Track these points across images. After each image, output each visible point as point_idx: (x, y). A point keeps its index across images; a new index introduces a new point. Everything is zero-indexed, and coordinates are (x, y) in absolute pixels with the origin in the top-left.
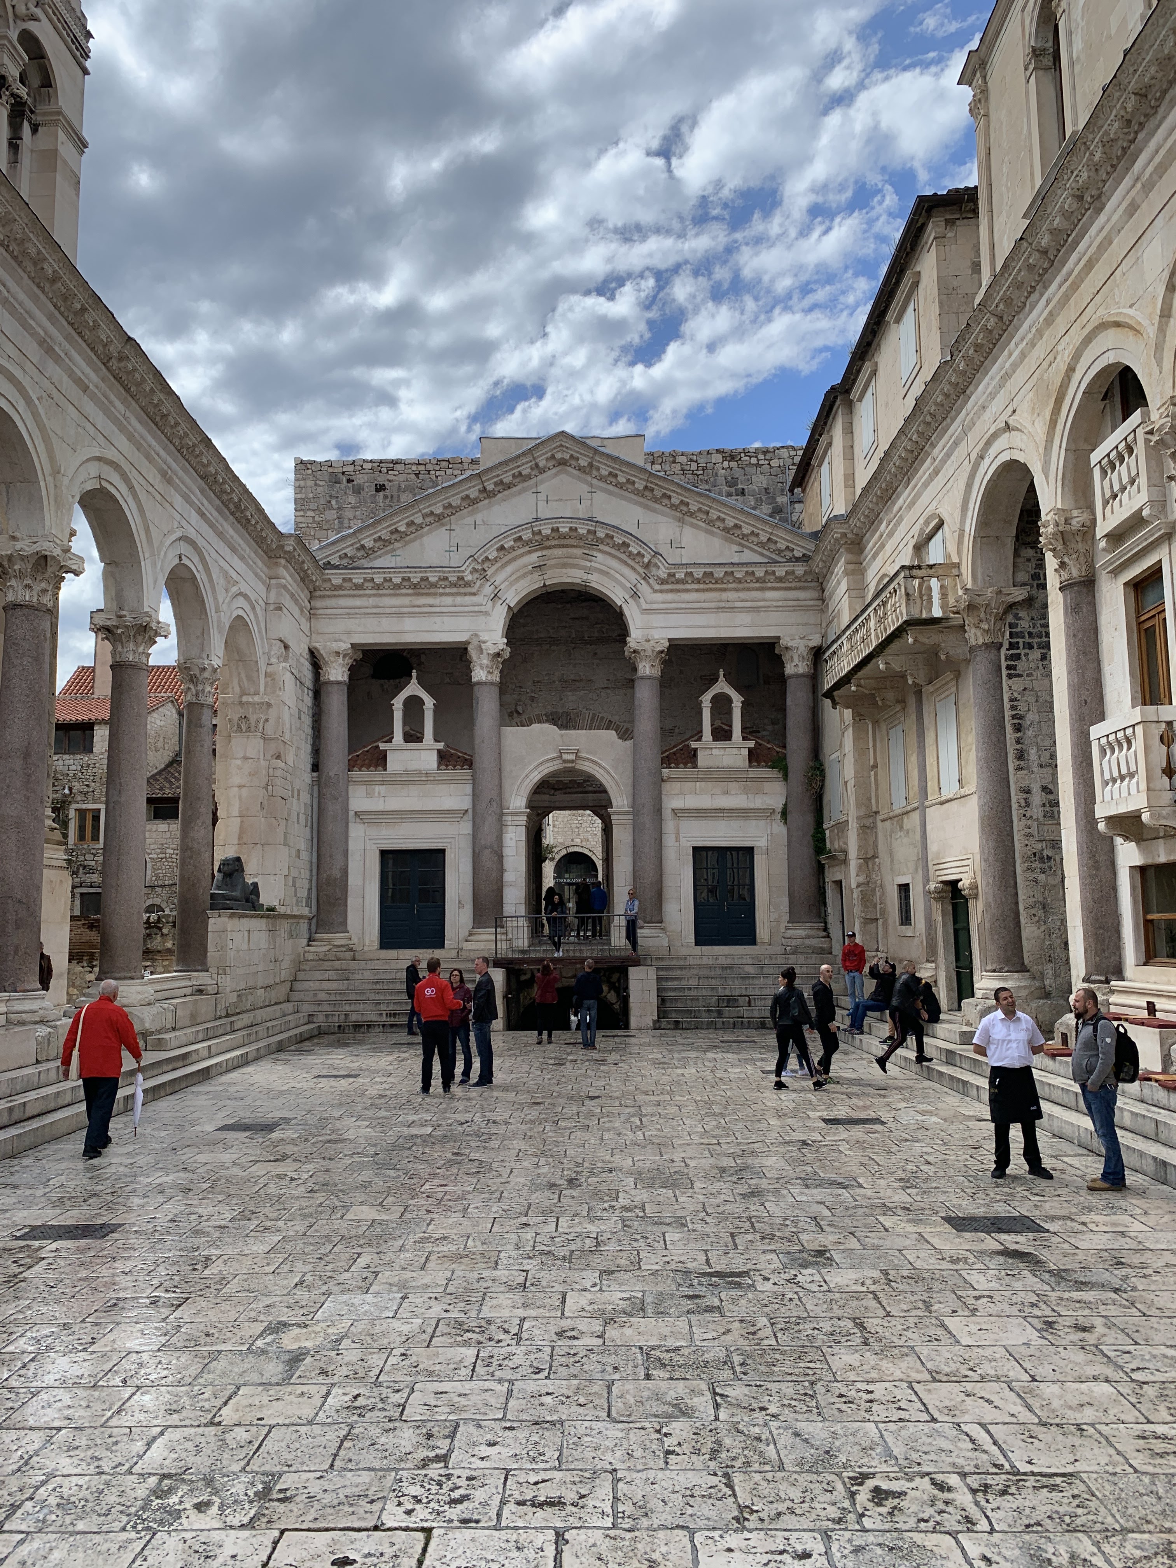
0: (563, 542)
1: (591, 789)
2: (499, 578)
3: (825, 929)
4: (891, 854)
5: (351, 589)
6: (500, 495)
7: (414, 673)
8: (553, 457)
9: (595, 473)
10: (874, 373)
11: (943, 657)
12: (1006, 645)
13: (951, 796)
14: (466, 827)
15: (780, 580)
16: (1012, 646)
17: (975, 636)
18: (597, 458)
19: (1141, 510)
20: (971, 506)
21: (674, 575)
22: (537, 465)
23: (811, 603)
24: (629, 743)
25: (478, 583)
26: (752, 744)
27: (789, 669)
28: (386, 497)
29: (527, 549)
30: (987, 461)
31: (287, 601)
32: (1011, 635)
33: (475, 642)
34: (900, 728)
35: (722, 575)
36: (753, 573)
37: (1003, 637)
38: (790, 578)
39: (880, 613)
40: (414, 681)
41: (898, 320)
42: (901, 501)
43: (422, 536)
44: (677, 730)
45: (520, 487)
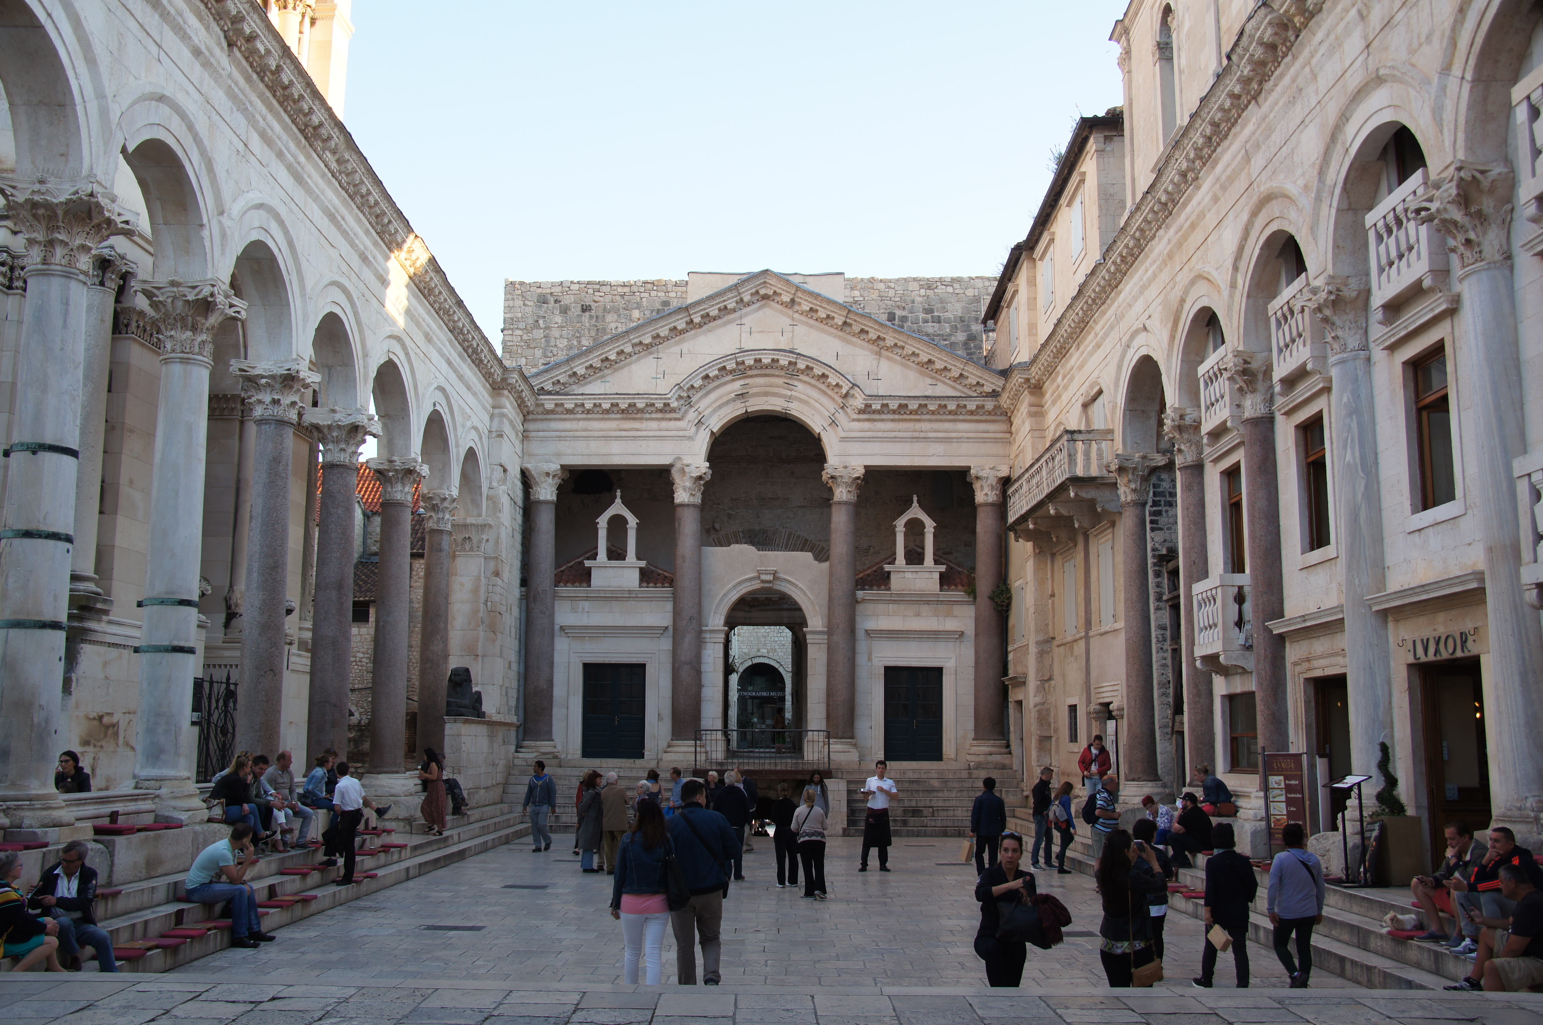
0: (764, 372)
1: (786, 606)
2: (703, 404)
3: (1008, 746)
4: (1064, 676)
5: (562, 413)
6: (705, 327)
7: (619, 493)
8: (757, 292)
9: (796, 308)
10: (1052, 240)
11: (1099, 510)
12: (1150, 503)
13: (1107, 629)
14: (666, 644)
15: (971, 413)
16: (1155, 504)
17: (1125, 492)
18: (799, 294)
19: (1225, 422)
20: (1121, 383)
21: (870, 406)
22: (742, 300)
23: (1000, 435)
24: (825, 565)
25: (684, 409)
26: (943, 568)
27: (980, 497)
28: (591, 317)
29: (730, 377)
30: (1131, 351)
31: (507, 429)
32: (1155, 494)
33: (678, 465)
34: (1072, 562)
35: (916, 407)
36: (945, 406)
37: (1148, 494)
38: (981, 411)
39: (1050, 465)
40: (618, 500)
41: (1069, 205)
42: (1072, 362)
43: (630, 364)
44: (872, 550)
45: (725, 319)
